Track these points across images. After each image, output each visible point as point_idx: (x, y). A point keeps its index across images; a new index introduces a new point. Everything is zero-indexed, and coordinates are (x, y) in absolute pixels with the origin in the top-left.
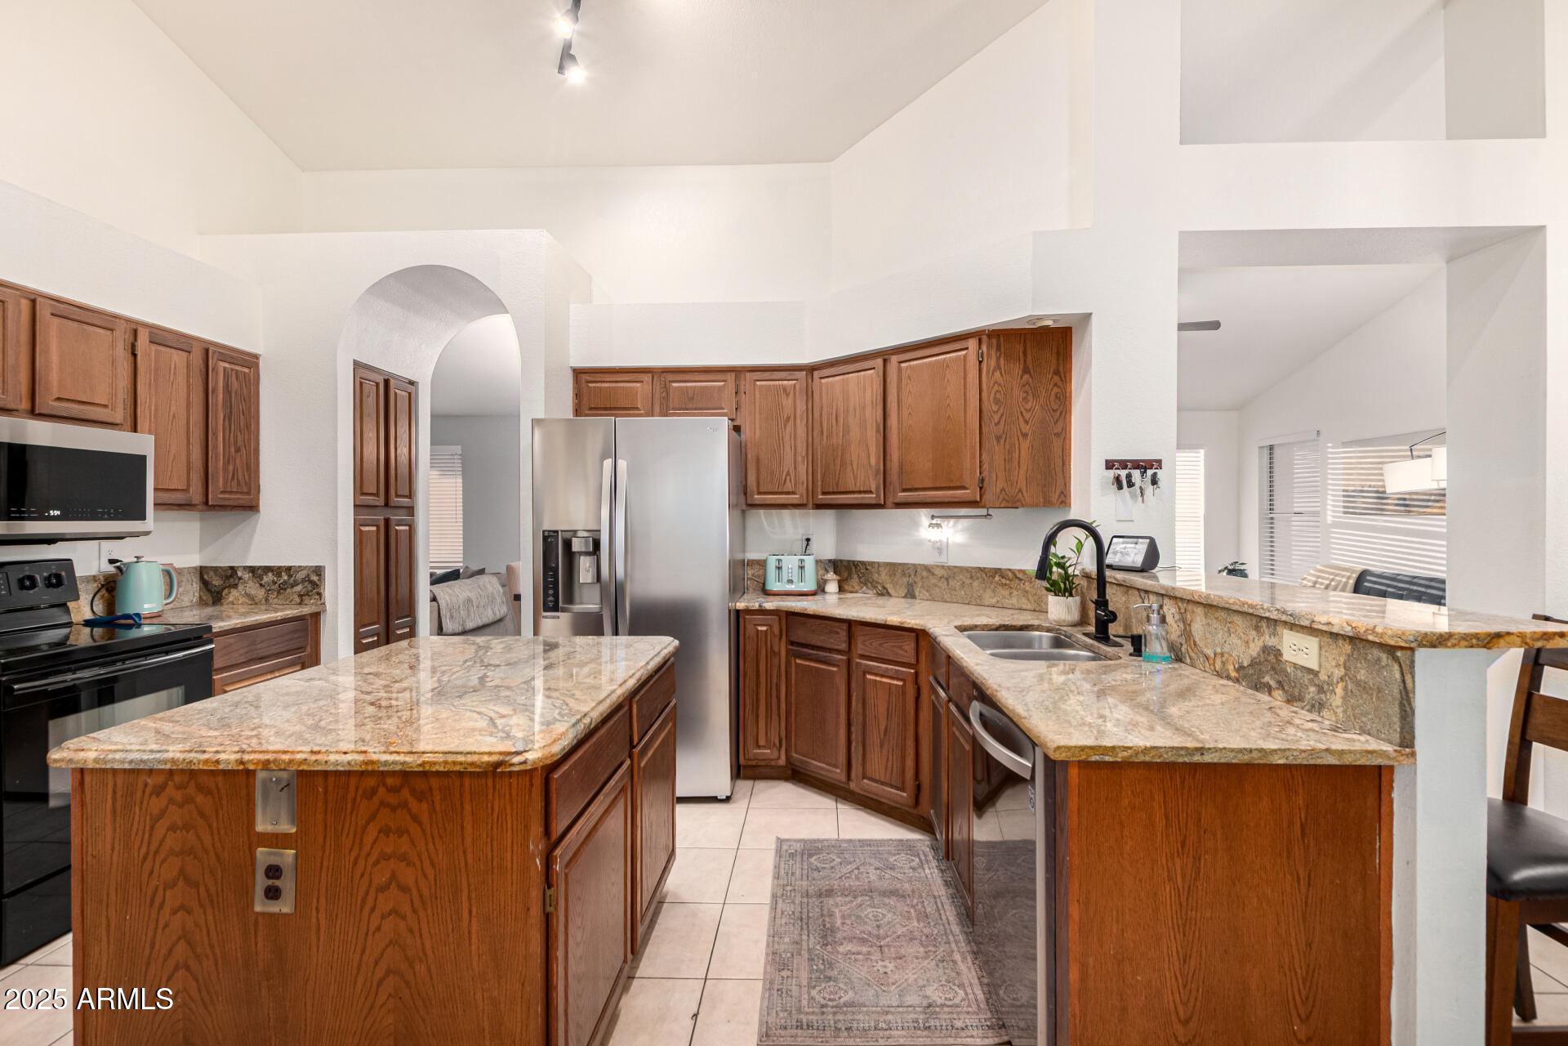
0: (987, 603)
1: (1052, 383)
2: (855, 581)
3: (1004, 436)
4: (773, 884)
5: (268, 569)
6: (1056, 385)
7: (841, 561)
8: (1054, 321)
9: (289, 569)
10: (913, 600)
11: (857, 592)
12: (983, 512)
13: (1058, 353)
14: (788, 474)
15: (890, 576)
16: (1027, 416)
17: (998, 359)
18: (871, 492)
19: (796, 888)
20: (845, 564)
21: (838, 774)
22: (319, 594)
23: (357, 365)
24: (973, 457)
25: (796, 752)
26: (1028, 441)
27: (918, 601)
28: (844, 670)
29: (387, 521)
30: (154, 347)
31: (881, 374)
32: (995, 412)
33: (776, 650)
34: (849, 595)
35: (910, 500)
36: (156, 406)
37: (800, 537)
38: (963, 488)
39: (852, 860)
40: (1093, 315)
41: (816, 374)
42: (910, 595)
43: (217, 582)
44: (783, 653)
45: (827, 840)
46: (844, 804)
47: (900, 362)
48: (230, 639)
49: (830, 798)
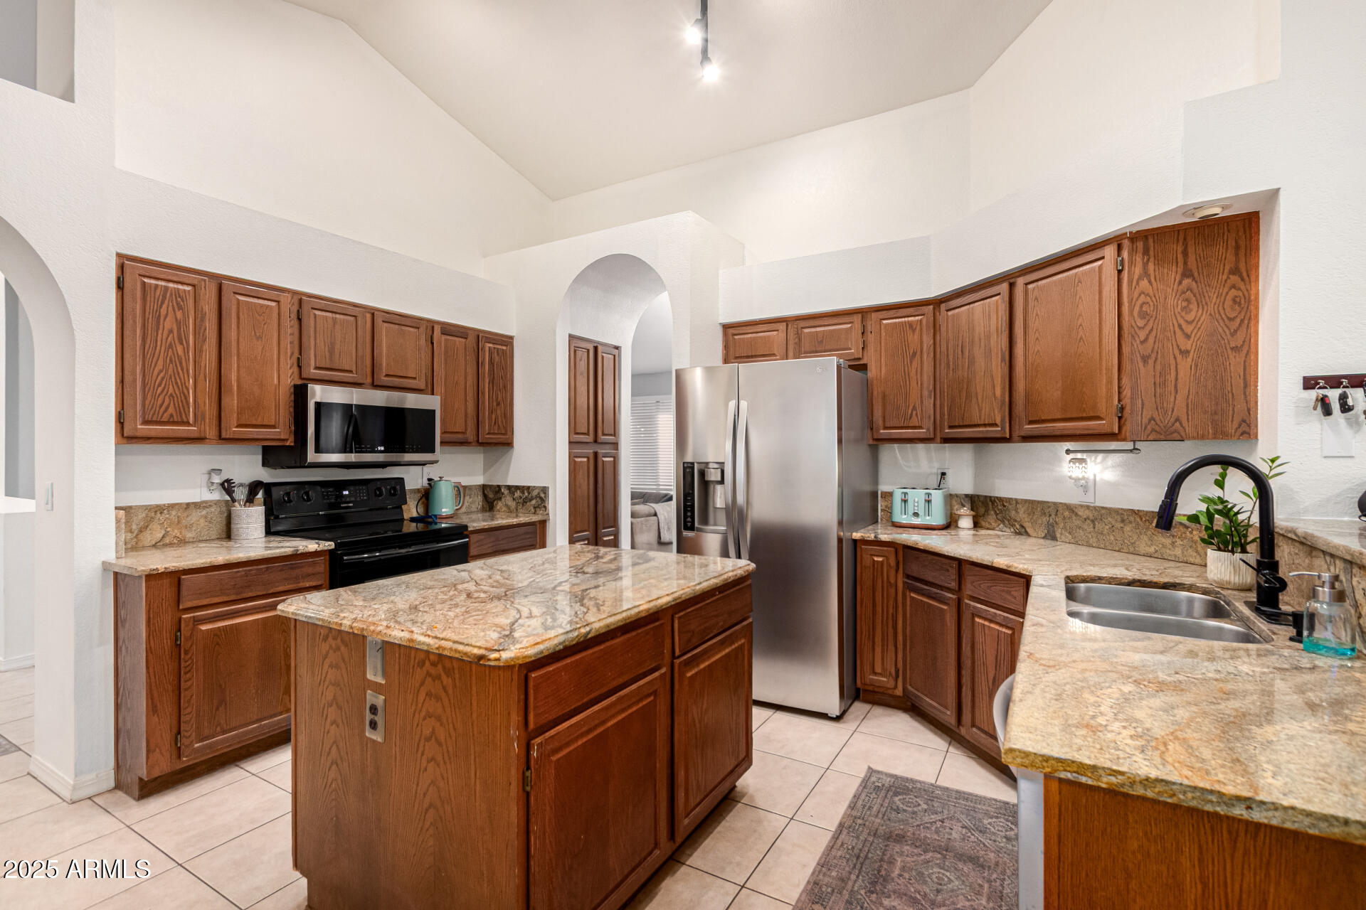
0: (1142, 552)
1: (1228, 285)
2: (991, 517)
3: (1154, 356)
4: (845, 814)
5: (517, 488)
6: (1234, 287)
7: (978, 496)
8: (1223, 208)
9: (529, 487)
10: (1053, 543)
11: (993, 529)
12: (1129, 446)
13: (1237, 247)
14: (914, 408)
15: (1029, 514)
16: (1188, 329)
17: (1145, 265)
18: (995, 425)
19: (867, 823)
20: (982, 499)
21: (949, 717)
22: (545, 507)
23: (571, 337)
24: (1110, 382)
25: (910, 685)
26: (1189, 359)
27: (1059, 543)
28: (954, 610)
29: (596, 454)
30: (444, 337)
31: (1007, 299)
32: (1140, 328)
33: (893, 581)
34: (983, 532)
35: (1036, 433)
36: (446, 376)
37: (935, 471)
38: (1098, 418)
39: (939, 810)
40: (1281, 192)
41: (943, 306)
42: (1051, 536)
43: (491, 496)
44: (900, 585)
45: (920, 782)
46: (957, 748)
47: (1027, 284)
48: (481, 536)
49: (943, 739)
